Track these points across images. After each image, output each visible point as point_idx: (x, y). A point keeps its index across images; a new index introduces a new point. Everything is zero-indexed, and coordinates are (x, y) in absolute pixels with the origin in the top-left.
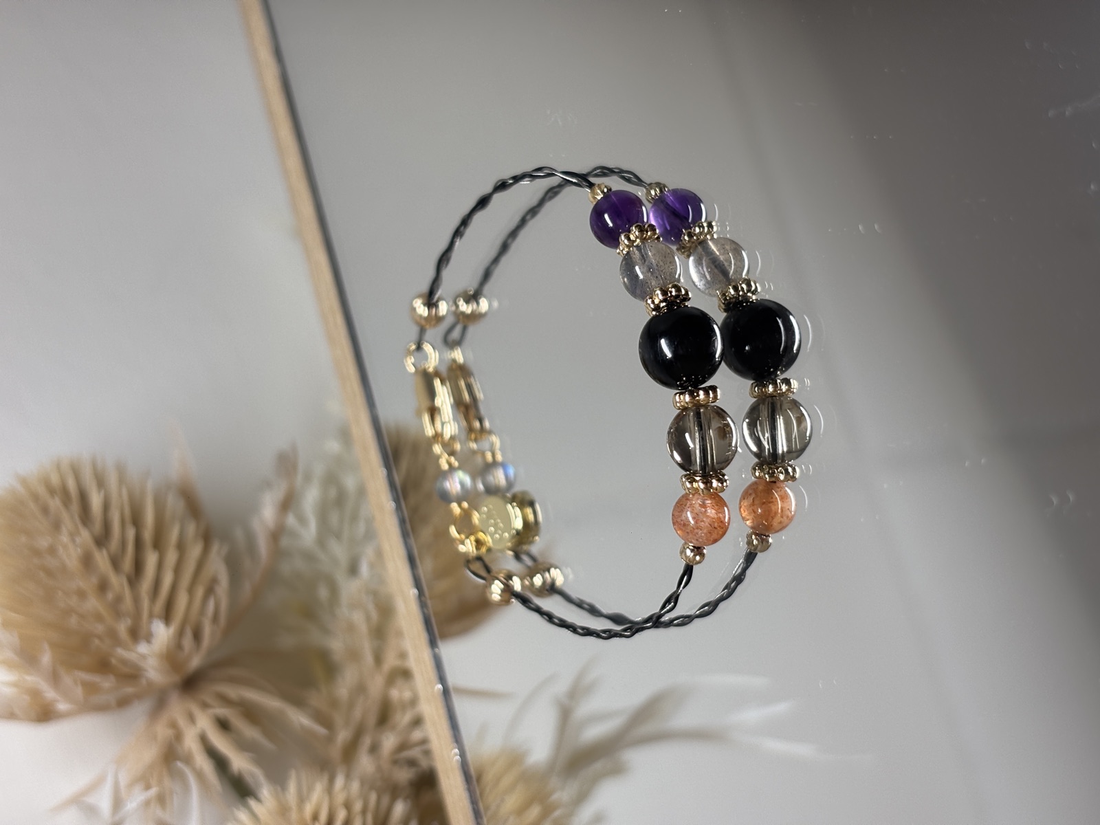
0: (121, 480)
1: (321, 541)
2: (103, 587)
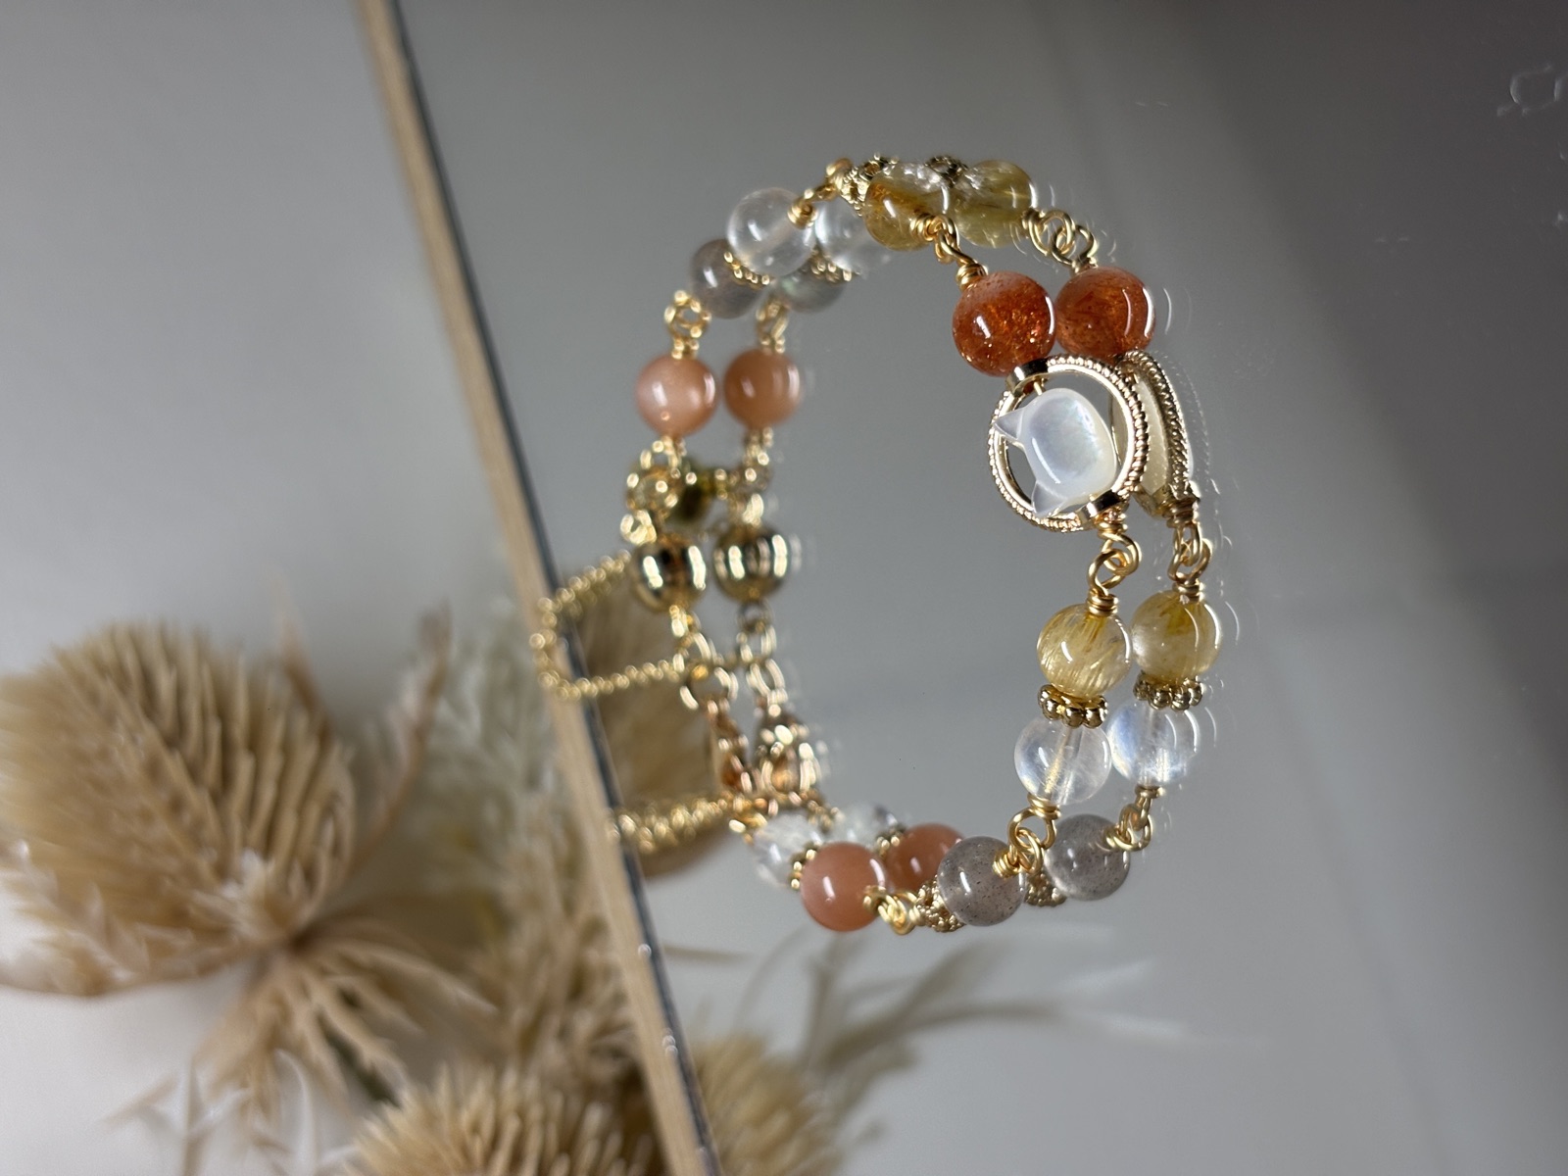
1: (488, 741)
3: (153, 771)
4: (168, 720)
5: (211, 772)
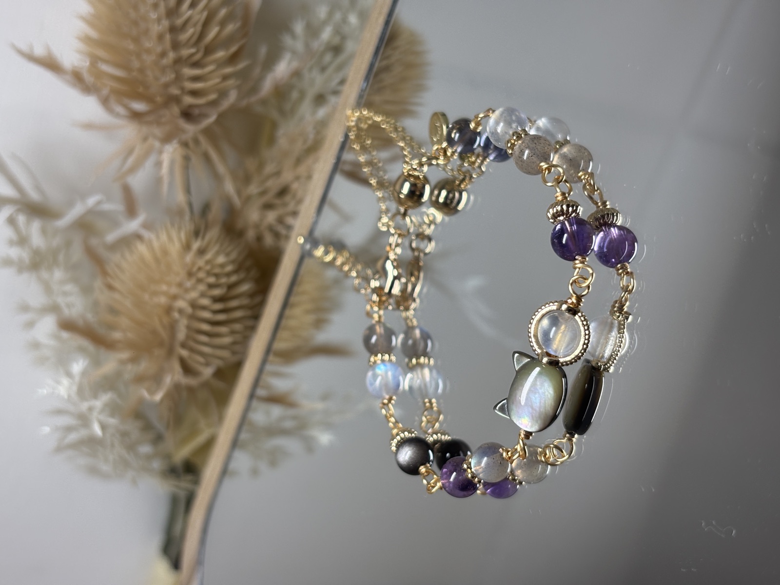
0: (207, 6)
2: (163, 54)
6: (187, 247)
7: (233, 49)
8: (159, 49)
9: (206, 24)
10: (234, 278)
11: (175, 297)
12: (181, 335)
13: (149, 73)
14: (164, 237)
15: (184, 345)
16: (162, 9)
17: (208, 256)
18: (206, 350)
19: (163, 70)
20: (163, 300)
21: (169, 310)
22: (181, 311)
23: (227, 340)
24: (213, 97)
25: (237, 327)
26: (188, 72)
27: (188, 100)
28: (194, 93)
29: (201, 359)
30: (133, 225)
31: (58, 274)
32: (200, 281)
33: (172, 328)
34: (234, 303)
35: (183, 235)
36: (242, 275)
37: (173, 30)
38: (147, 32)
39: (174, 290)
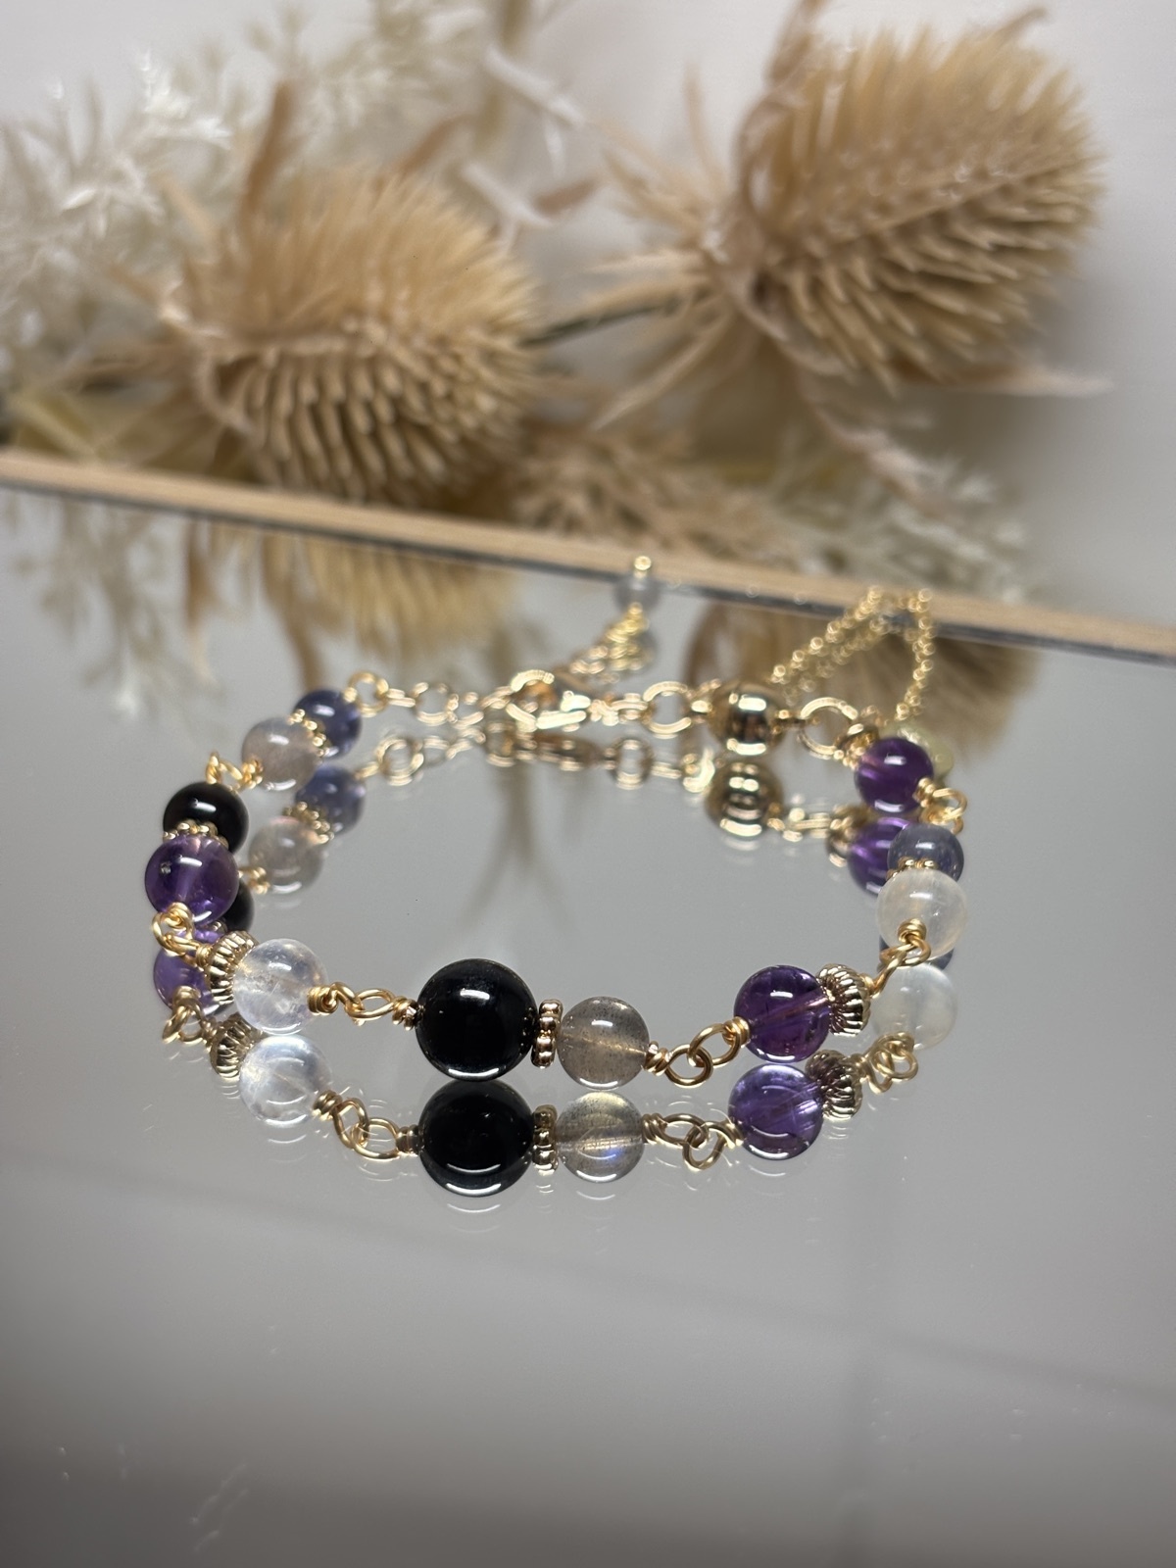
0: (1002, 279)
1: (894, 531)
2: (883, 209)
3: (919, 196)
4: (960, 229)
5: (901, 254)
6: (495, 327)
7: (920, 354)
8: (894, 199)
9: (963, 286)
10: (447, 435)
11: (385, 318)
12: (304, 348)
13: (839, 190)
14: (508, 275)
15: (283, 359)
16: (980, 189)
17: (486, 373)
18: (284, 403)
19: (852, 217)
20: (374, 295)
21: (357, 311)
22: (357, 337)
23: (312, 443)
24: (817, 326)
25: (345, 464)
26: (861, 268)
27: (798, 282)
28: (817, 288)
29: (261, 398)
30: (518, 208)
31: (379, 78)
32: (431, 363)
33: (316, 326)
34: (394, 445)
35: (518, 315)
36: (457, 454)
37: (940, 220)
38: (925, 167)
39: (401, 315)
